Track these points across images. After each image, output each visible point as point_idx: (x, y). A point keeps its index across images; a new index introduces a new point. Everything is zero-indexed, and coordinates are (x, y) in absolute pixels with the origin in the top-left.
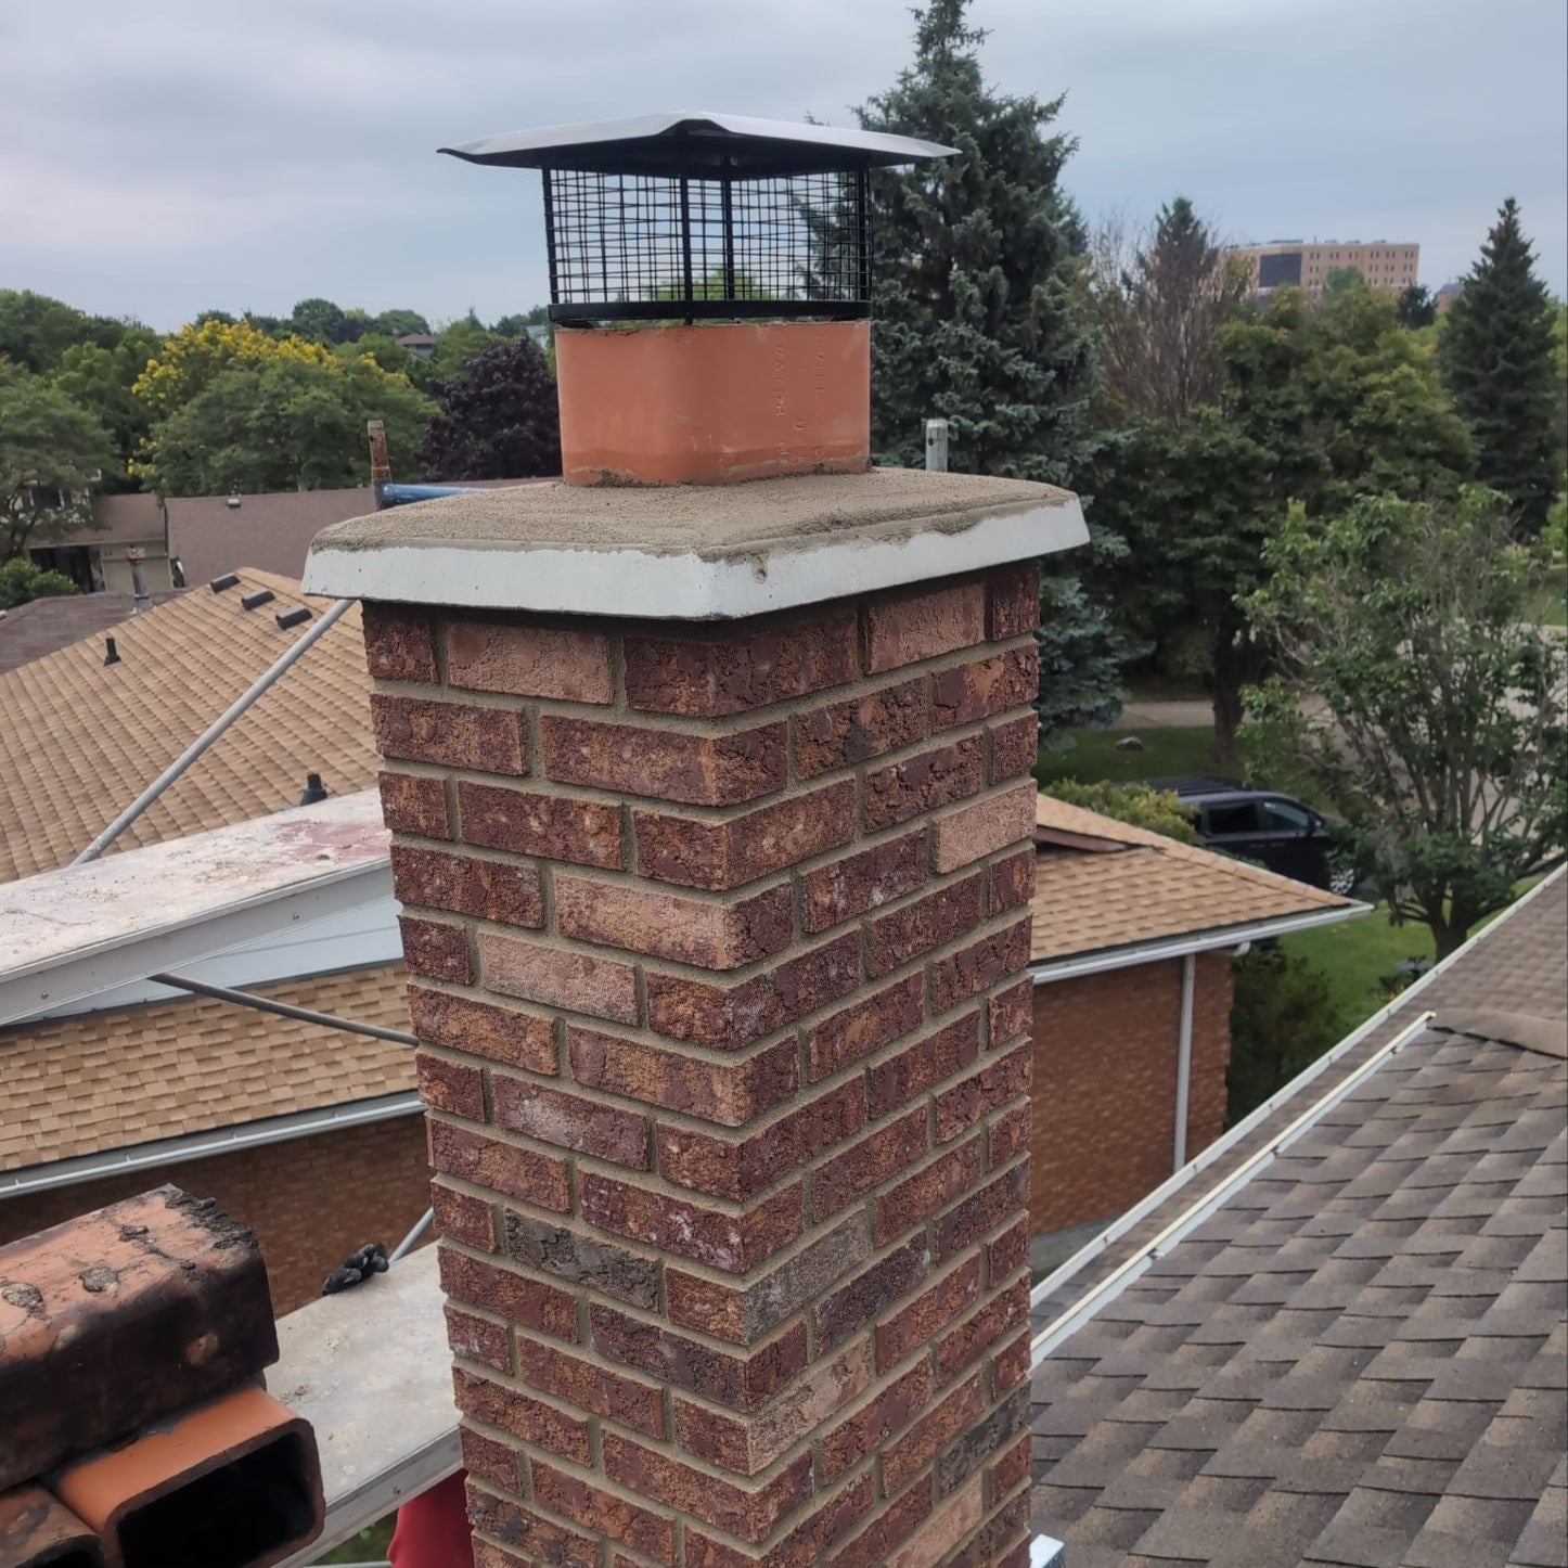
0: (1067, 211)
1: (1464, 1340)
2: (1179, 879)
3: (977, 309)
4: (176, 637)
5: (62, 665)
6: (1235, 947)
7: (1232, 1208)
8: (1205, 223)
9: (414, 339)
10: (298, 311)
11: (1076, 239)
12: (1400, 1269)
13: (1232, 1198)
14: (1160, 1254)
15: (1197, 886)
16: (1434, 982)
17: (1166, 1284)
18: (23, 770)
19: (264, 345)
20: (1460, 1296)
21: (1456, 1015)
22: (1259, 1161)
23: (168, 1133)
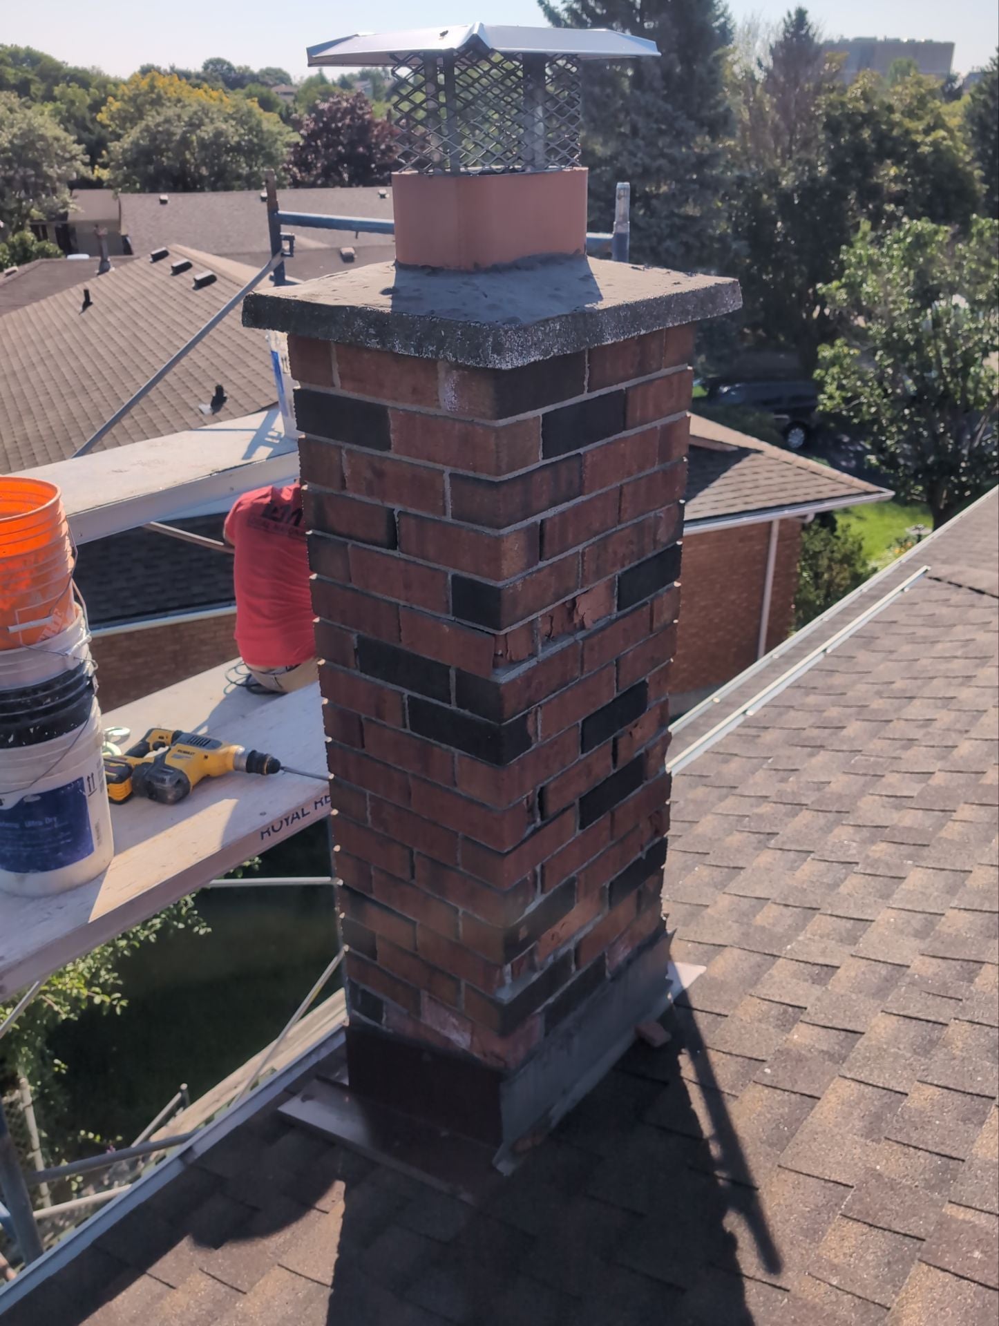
0: (722, 15)
1: (933, 773)
2: (771, 471)
3: (658, 84)
4: (128, 290)
5: (55, 306)
6: (804, 517)
7: (797, 686)
8: (815, 27)
9: (283, 88)
10: (206, 67)
11: (725, 35)
12: (898, 729)
13: (796, 681)
14: (750, 713)
15: (783, 476)
16: (931, 544)
17: (753, 732)
18: (31, 374)
19: (184, 88)
20: (933, 747)
21: (942, 571)
22: (814, 657)
23: (127, 612)
